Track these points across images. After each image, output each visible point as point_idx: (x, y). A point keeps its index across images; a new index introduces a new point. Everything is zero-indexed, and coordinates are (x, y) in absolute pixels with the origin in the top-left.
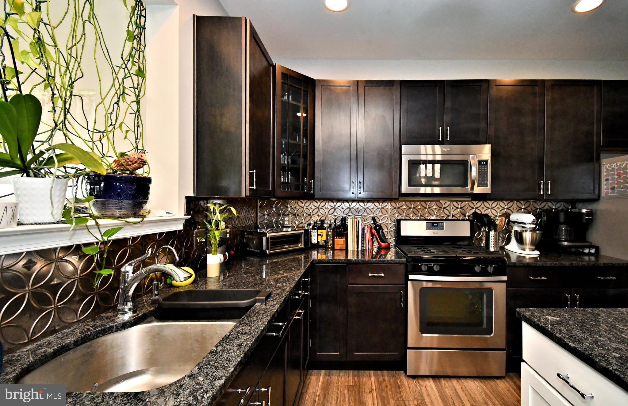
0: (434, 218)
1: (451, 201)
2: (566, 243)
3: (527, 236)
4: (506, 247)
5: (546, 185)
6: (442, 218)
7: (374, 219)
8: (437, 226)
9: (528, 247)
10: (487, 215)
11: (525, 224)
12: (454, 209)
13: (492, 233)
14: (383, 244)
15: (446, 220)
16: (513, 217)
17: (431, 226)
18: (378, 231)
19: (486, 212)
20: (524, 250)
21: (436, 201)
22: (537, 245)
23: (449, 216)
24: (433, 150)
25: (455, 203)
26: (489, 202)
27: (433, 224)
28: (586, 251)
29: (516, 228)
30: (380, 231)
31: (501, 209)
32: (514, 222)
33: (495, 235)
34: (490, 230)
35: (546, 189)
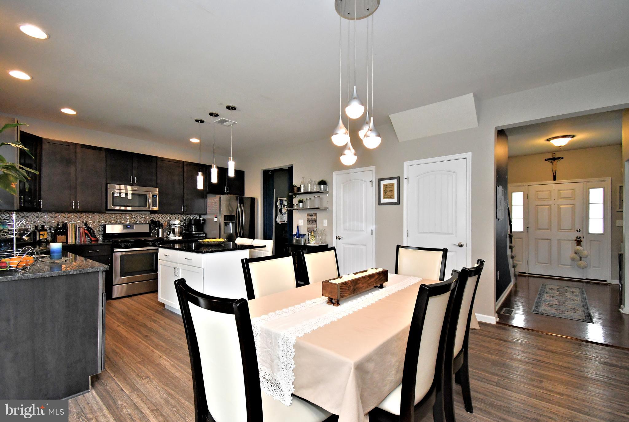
0: (127, 223)
1: (138, 214)
2: (194, 233)
3: (177, 230)
4: (169, 237)
5: (184, 207)
6: (133, 223)
7: (86, 224)
8: (130, 227)
9: (177, 235)
10: (158, 221)
11: (175, 225)
12: (140, 218)
13: (161, 230)
14: (93, 239)
15: (135, 224)
16: (171, 222)
18: (89, 232)
19: (159, 220)
20: (175, 236)
21: (129, 214)
22: (181, 234)
23: (137, 222)
24: (120, 187)
25: (141, 215)
26: (160, 215)
27: (127, 226)
28: (202, 235)
29: (173, 227)
30: (92, 231)
31: (166, 218)
32: (172, 224)
33: (162, 231)
34: (160, 228)
35: (184, 209)
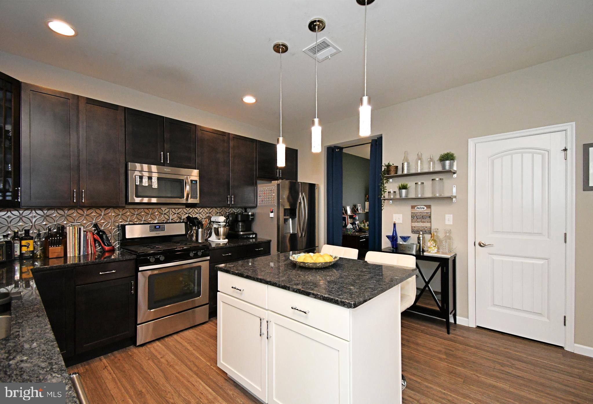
0: (156, 222)
1: (170, 208)
2: (242, 233)
3: (221, 230)
4: (209, 239)
5: (231, 198)
6: (163, 222)
7: (96, 226)
8: (159, 228)
9: (222, 237)
10: (196, 218)
11: (220, 222)
12: (172, 214)
13: (200, 230)
14: (107, 248)
15: (166, 223)
16: (213, 219)
17: (155, 228)
18: (101, 237)
19: (196, 216)
20: (219, 239)
21: (157, 208)
22: (227, 236)
23: (168, 220)
25: (173, 210)
26: (198, 209)
27: (155, 227)
28: (251, 236)
29: (215, 226)
30: (104, 237)
31: (206, 213)
32: (214, 222)
33: (202, 231)
34: (199, 228)
35: (231, 201)
